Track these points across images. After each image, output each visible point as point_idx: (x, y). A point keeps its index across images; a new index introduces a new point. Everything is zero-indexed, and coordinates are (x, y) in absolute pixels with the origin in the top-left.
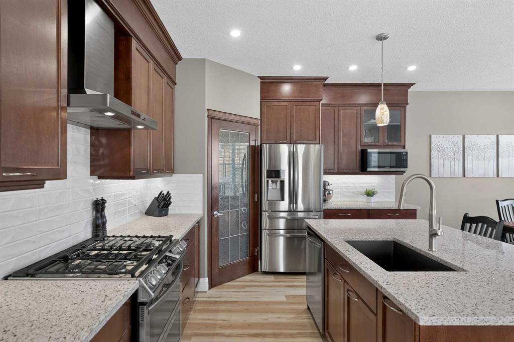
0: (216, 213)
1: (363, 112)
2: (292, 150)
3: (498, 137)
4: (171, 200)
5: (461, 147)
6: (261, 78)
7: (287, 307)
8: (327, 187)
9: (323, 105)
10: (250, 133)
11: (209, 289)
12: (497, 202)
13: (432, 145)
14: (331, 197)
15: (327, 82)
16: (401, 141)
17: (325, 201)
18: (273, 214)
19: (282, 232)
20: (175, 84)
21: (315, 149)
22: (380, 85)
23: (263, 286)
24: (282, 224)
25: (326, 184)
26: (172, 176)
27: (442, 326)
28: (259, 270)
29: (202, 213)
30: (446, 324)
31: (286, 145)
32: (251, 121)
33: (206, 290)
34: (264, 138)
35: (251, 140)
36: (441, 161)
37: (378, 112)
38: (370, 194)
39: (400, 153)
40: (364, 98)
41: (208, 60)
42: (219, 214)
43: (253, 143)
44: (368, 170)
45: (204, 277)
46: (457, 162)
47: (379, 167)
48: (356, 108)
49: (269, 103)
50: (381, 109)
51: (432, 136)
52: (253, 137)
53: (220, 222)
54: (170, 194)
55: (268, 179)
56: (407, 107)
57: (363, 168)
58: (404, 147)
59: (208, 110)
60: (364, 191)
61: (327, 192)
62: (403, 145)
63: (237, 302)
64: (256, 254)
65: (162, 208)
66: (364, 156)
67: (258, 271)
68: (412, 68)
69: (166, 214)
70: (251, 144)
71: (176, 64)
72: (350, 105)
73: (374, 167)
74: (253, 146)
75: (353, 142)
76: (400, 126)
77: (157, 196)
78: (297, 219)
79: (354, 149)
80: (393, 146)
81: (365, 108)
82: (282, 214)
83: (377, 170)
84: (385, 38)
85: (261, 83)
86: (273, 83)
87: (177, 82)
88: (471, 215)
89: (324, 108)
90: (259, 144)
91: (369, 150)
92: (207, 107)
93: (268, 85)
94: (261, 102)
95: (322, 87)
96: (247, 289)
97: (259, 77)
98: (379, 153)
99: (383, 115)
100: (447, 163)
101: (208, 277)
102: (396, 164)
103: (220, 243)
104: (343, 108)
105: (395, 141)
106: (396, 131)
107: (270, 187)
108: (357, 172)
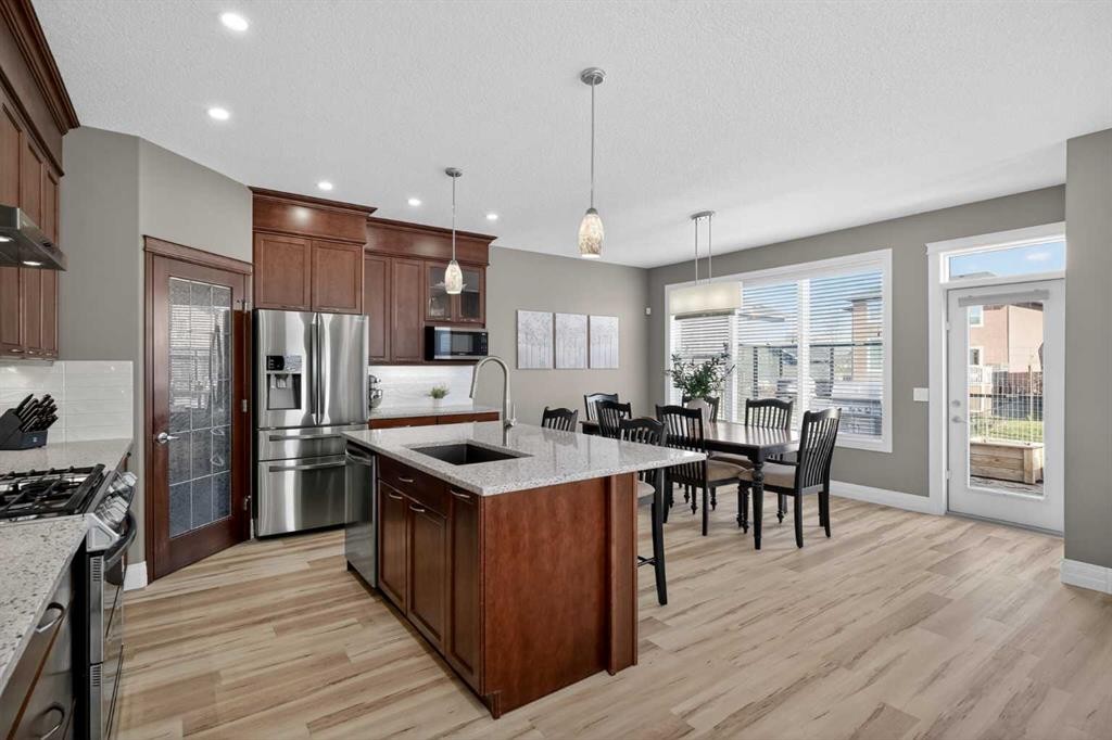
0: (161, 435)
1: (428, 269)
2: (314, 322)
3: (588, 317)
4: (55, 413)
5: (551, 330)
6: (255, 191)
7: (314, 574)
8: (373, 386)
9: (367, 251)
10: (232, 289)
11: (149, 582)
12: (585, 397)
13: (520, 325)
14: (380, 401)
15: (373, 215)
16: (479, 317)
17: (370, 407)
18: (279, 433)
19: (292, 463)
20: (61, 174)
21: (350, 322)
22: (450, 232)
23: (262, 558)
24: (291, 449)
25: (372, 380)
26: (52, 365)
27: (503, 494)
28: (252, 537)
29: (131, 436)
30: (506, 491)
31: (298, 313)
32: (236, 266)
33: (142, 586)
34: (260, 299)
35: (235, 302)
36: (529, 346)
37: (448, 274)
38: (438, 394)
39: (480, 334)
40: (428, 248)
41: (144, 140)
42: (169, 438)
43: (238, 307)
44: (436, 357)
45: (137, 562)
46: (547, 349)
47: (452, 354)
48: (417, 262)
49: (270, 237)
50: (452, 271)
51: (519, 312)
52: (238, 297)
53: (173, 454)
54: (53, 401)
55: (269, 372)
56: (488, 268)
57: (429, 355)
58: (484, 326)
59: (145, 237)
60: (429, 390)
61: (374, 393)
62: (482, 322)
63: (217, 588)
64: (246, 508)
65: (31, 429)
66: (430, 336)
67: (249, 538)
68: (492, 217)
69: (42, 444)
70: (234, 308)
71: (63, 132)
72: (408, 257)
73: (445, 354)
74: (239, 312)
75: (413, 315)
76: (478, 294)
77: (16, 406)
78: (322, 439)
79: (415, 325)
80: (469, 324)
81: (431, 264)
82: (290, 433)
83: (449, 357)
84: (458, 175)
85: (254, 200)
86: (279, 203)
87: (64, 170)
88: (550, 409)
89: (369, 257)
90: (251, 309)
91: (436, 328)
92: (143, 230)
93: (267, 205)
94: (254, 233)
95: (365, 222)
96: (232, 568)
97: (250, 188)
98: (452, 333)
99: (454, 279)
100: (536, 349)
101: (146, 559)
102: (474, 349)
103: (171, 493)
104: (399, 260)
105: (474, 316)
106: (472, 301)
107: (273, 387)
108: (420, 360)
